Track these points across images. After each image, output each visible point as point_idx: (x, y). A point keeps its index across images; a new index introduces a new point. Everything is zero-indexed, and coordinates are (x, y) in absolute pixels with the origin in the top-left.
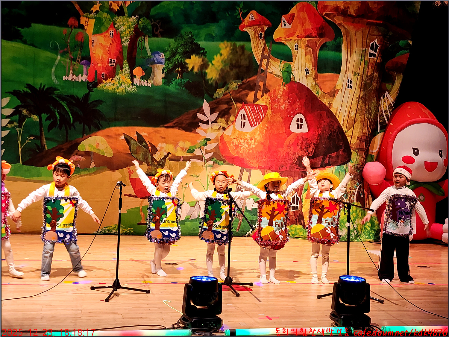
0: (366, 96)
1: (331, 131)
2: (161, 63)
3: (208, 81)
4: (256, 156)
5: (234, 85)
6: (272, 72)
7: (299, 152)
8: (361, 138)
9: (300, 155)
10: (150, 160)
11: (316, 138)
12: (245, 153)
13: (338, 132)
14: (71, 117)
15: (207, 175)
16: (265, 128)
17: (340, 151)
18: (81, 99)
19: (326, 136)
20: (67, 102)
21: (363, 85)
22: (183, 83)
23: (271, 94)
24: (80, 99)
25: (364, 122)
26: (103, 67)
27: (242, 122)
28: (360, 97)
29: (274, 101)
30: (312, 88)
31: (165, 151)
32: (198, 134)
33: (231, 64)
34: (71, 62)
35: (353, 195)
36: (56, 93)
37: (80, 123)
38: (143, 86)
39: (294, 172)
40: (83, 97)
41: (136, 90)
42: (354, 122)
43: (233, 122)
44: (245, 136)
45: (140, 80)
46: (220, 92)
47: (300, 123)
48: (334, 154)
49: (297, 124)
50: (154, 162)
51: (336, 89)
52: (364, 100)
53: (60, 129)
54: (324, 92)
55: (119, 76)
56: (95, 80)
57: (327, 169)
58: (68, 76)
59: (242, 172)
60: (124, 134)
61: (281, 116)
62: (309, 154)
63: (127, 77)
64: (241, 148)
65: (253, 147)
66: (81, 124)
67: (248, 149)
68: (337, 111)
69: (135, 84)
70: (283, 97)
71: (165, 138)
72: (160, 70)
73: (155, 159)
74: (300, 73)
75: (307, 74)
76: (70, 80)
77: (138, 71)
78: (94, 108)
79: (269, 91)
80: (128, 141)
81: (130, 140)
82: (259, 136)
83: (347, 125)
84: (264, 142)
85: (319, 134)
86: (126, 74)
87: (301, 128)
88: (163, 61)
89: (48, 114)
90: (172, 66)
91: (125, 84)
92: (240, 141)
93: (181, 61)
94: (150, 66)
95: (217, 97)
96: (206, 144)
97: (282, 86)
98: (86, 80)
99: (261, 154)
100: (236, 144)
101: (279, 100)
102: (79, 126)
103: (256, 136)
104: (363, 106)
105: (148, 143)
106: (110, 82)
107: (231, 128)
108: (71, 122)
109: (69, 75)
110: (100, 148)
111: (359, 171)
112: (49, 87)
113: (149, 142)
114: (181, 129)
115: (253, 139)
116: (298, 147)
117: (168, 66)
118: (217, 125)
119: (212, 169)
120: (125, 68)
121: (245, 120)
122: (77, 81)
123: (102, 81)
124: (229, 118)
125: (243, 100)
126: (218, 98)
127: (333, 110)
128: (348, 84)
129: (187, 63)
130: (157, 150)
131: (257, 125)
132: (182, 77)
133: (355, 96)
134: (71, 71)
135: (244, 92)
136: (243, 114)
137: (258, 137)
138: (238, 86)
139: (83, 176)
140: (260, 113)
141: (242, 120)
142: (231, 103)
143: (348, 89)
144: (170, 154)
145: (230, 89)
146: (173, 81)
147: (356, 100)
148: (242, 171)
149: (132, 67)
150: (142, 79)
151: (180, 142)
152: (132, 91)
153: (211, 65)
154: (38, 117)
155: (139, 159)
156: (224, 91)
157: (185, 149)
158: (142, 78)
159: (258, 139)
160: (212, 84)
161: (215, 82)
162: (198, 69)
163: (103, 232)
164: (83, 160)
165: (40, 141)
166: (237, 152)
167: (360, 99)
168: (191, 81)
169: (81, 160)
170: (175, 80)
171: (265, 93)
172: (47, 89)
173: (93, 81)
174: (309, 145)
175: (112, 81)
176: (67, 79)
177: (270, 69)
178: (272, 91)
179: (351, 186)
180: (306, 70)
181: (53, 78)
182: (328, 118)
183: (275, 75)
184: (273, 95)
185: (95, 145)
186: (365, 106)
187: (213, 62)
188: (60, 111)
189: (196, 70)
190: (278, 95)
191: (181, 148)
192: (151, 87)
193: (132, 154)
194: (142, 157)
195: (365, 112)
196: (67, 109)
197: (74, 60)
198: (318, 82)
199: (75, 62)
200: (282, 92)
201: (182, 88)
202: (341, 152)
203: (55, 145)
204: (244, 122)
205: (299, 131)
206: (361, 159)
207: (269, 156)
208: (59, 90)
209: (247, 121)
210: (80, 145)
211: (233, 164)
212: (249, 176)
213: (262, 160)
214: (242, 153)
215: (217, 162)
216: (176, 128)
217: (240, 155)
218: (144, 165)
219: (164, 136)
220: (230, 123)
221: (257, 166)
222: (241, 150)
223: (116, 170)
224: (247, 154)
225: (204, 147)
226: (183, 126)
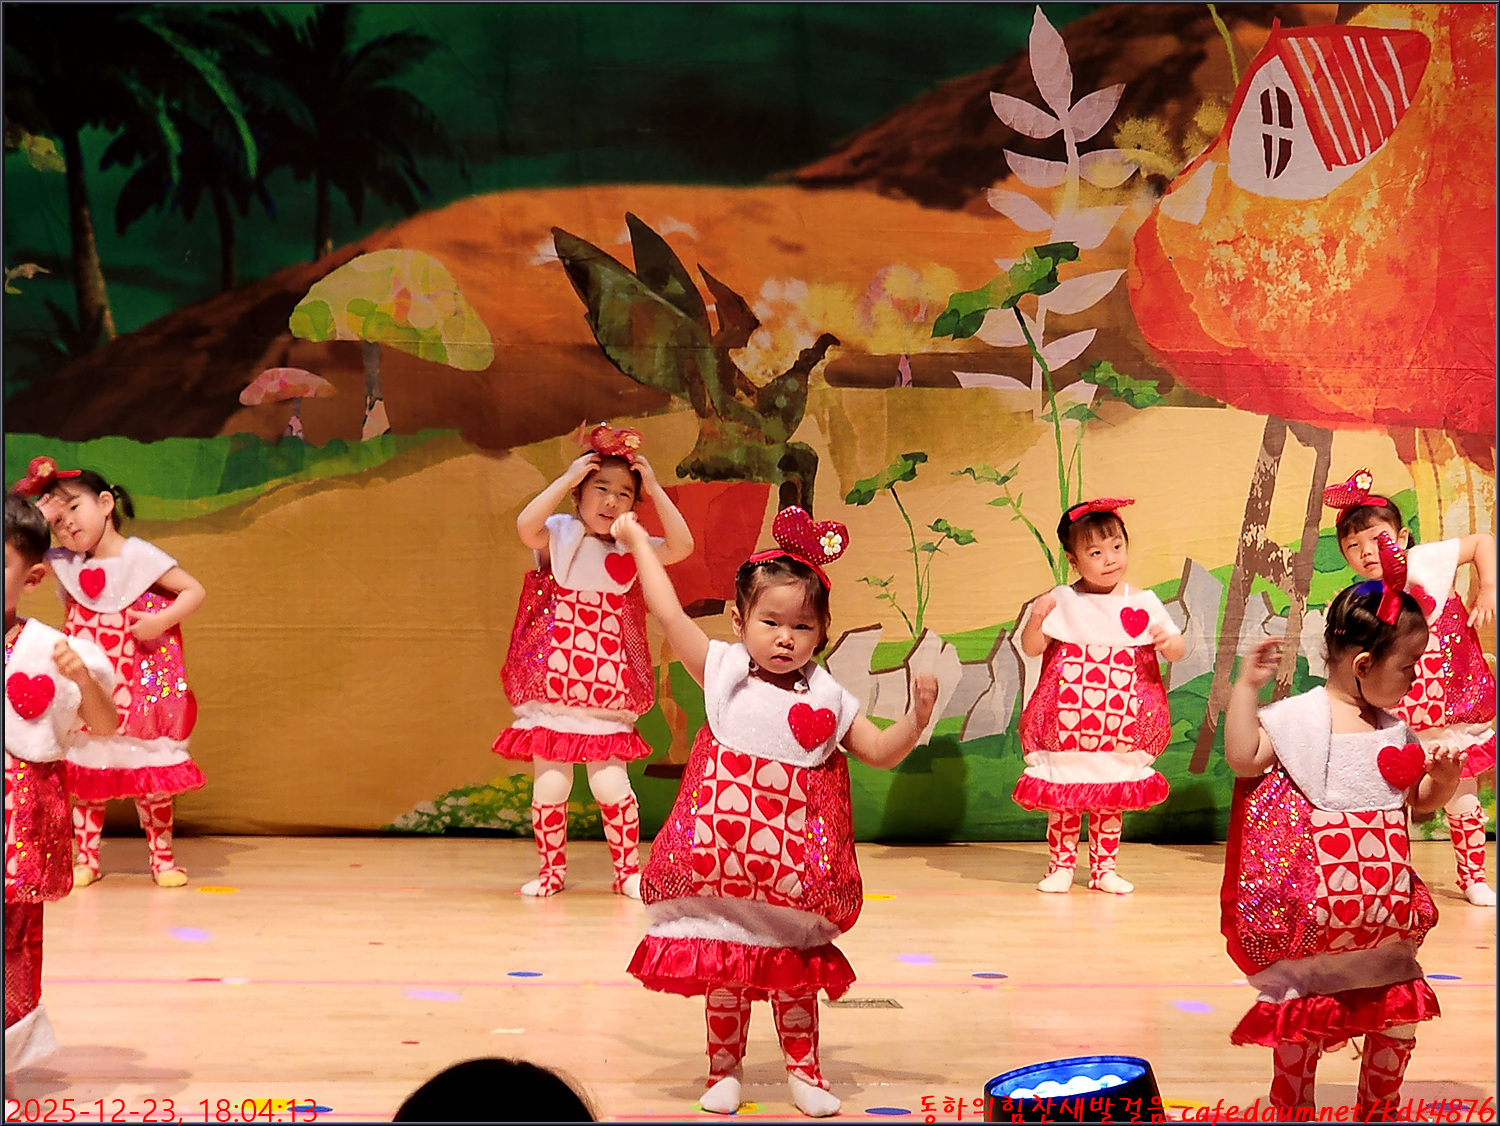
4: (1362, 348)
10: (712, 384)
12: (1293, 331)
14: (248, 139)
15: (1062, 471)
16: (1416, 172)
18: (303, 32)
20: (222, 54)
24: (300, 36)
27: (1268, 139)
31: (804, 325)
32: (1001, 223)
37: (301, 176)
40: (315, 18)
43: (1215, 142)
44: (1291, 226)
50: (739, 393)
53: (189, 216)
59: (1272, 447)
60: (554, 229)
64: (1265, 297)
65: (1341, 288)
66: (308, 178)
67: (1309, 303)
71: (796, 249)
73: (740, 372)
78: (378, 84)
80: (581, 276)
81: (591, 269)
82: (1378, 225)
84: (1409, 259)
89: (112, 128)
92: (1257, 258)
96: (1050, 281)
99: (1391, 336)
100: (1234, 276)
102: (294, 193)
103: (1358, 226)
105: (699, 281)
107: (1205, 175)
108: (246, 169)
110: (419, 319)
113: (705, 275)
114: (896, 191)
115: (1342, 245)
118: (1114, 164)
119: (1088, 434)
121: (1291, 126)
124: (1190, 120)
125: (1273, 8)
130: (755, 324)
131: (1363, 156)
136: (1278, 89)
137: (1369, 227)
139: (323, 485)
140: (1379, 81)
141: (1268, 129)
142: (1203, 27)
144: (836, 342)
148: (1276, 443)
151: (893, 269)
154: (61, 145)
155: (650, 378)
157: (921, 314)
159: (1370, 239)
163: (447, 820)
164: (321, 395)
165: (72, 289)
166: (1244, 327)
169: (311, 394)
185: (388, 304)
188: (185, 106)
191: (899, 305)
193: (603, 348)
194: (667, 365)
196: (229, 97)
203: (154, 308)
204: (1282, 141)
207: (1439, 344)
209: (1300, 134)
210: (302, 302)
211: (1219, 401)
212: (1320, 473)
213: (1399, 372)
214: (1274, 328)
215: (1121, 390)
216: (869, 189)
217: (1260, 345)
218: (680, 410)
219: (793, 239)
220: (1195, 147)
221: (1367, 410)
222: (1268, 315)
223: (511, 450)
224: (1302, 336)
225: (1040, 297)
226: (909, 170)
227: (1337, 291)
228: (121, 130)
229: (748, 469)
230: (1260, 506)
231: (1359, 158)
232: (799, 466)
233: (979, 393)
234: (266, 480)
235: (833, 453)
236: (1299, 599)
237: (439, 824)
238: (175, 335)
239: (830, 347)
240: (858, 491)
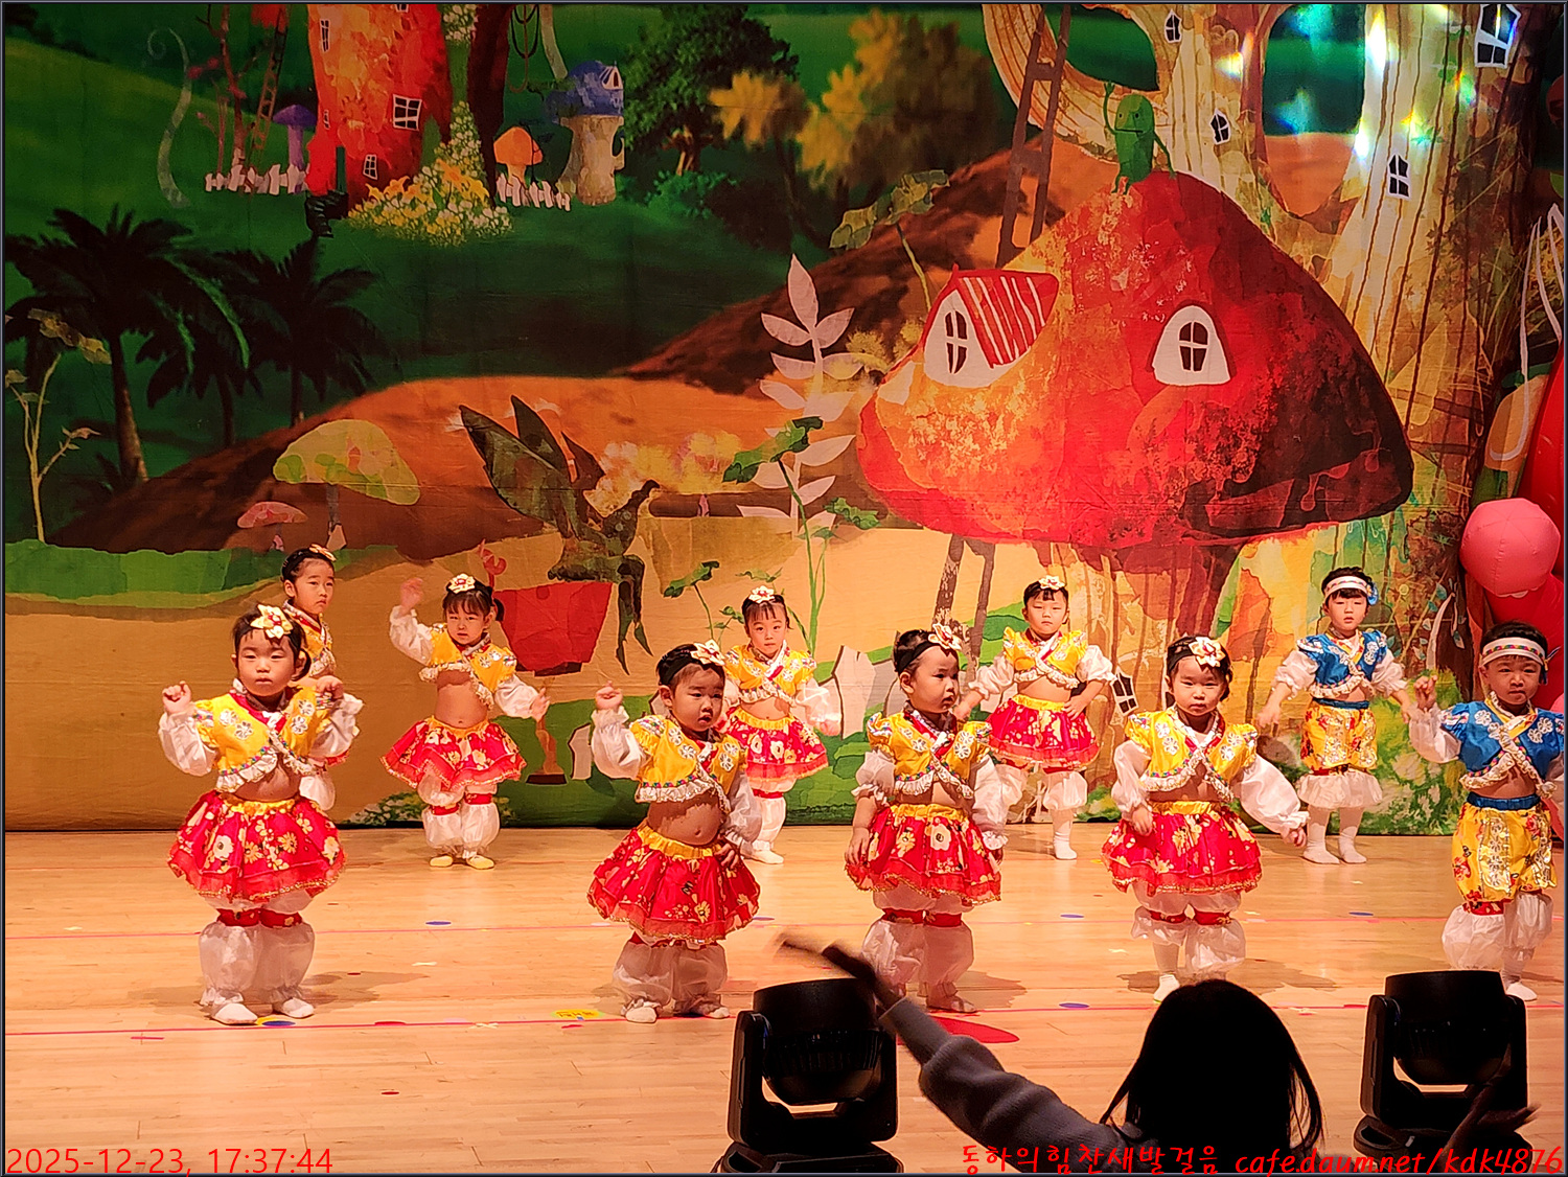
0: (1467, 226)
1: (1325, 373)
2: (608, 109)
3: (805, 177)
4: (1014, 491)
5: (914, 194)
6: (1072, 134)
7: (1191, 465)
8: (1453, 403)
9: (1199, 480)
10: (572, 515)
11: (1265, 406)
12: (968, 477)
13: (1354, 376)
14: (242, 339)
15: (811, 573)
16: (1049, 370)
17: (1366, 456)
18: (280, 266)
19: (1304, 398)
20: (223, 282)
21: (1453, 182)
22: (702, 192)
23: (1069, 228)
24: (279, 270)
25: (1462, 332)
26: (368, 131)
27: (950, 347)
28: (1445, 230)
29: (1082, 255)
30: (1242, 196)
31: (635, 474)
32: (769, 403)
33: (902, 105)
34: (238, 113)
35: (1423, 641)
36: (178, 247)
37: (281, 368)
38: (538, 205)
39: (1172, 552)
40: (290, 257)
41: (506, 223)
42: (1419, 334)
43: (913, 348)
45: (522, 180)
46: (857, 224)
47: (1193, 345)
48: (1340, 472)
49: (1181, 348)
50: (591, 521)
51: (1341, 201)
52: (1458, 242)
53: (200, 395)
54: (1292, 215)
55: (436, 167)
56: (337, 188)
57: (1310, 533)
58: (226, 173)
59: (955, 556)
60: (461, 407)
61: (1113, 316)
62: (1234, 473)
63: (467, 172)
64: (949, 454)
65: (1000, 448)
66: (285, 369)
67: (979, 458)
68: (1347, 292)
69: (503, 199)
70: (1119, 240)
71: (630, 421)
72: (604, 138)
73: (591, 507)
74: (1192, 134)
75: (1218, 139)
76: (235, 189)
77: (513, 145)
78: (336, 304)
79: (1064, 215)
80: (480, 439)
81: (487, 434)
82: (1025, 405)
83: (1393, 350)
84: (1046, 428)
85: (1275, 388)
86: (466, 160)
87: (1198, 368)
88: (618, 100)
89: (146, 334)
90: (654, 123)
91: (462, 203)
92: (944, 428)
93: (693, 99)
94: (564, 121)
95: (844, 247)
96: (804, 443)
97: (1115, 191)
98: (298, 187)
99: (1034, 480)
100: (928, 440)
101: (1103, 251)
102: (275, 380)
103: (1011, 406)
104: (1454, 269)
105: (562, 444)
106: (400, 195)
107: (908, 371)
108: (242, 362)
109: (231, 167)
110: (364, 469)
111: (1443, 540)
112: (147, 218)
113: (567, 439)
114: (697, 382)
115: (1000, 418)
116: (1188, 446)
117: (637, 123)
118: (847, 363)
119: (829, 547)
120: (459, 135)
121: (966, 338)
122: (265, 192)
123: (369, 190)
124: (898, 333)
125: (953, 257)
126: (850, 250)
127: (1332, 288)
128: (1393, 176)
129: (717, 104)
130: (603, 474)
131: (1014, 358)
132: (696, 167)
133: (1424, 227)
134: (238, 153)
135: (956, 223)
136: (957, 314)
137: (1018, 407)
138: (931, 195)
140: (1025, 307)
141: (950, 340)
142: (905, 268)
143: (1391, 199)
144: (657, 486)
145: (899, 211)
146: (661, 181)
147: (1429, 243)
148: (957, 552)
149: (488, 130)
150: (533, 180)
151: (695, 436)
152: (493, 231)
153: (816, 111)
154: (107, 344)
155: (529, 511)
156: (872, 218)
157: (715, 467)
158: (533, 173)
159: (1019, 414)
160: (822, 191)
161: (835, 182)
162: (764, 130)
163: (388, 816)
164: (296, 521)
165: (116, 445)
166: (935, 473)
167: (1443, 239)
168: (733, 182)
169: (289, 520)
170: (667, 178)
171: (1047, 223)
172: (142, 227)
173: (330, 192)
174: (1235, 436)
175: (406, 189)
176: (223, 187)
177: (1065, 121)
178: (1072, 214)
179: (1415, 603)
180: (1214, 123)
181: (165, 181)
182: (1313, 319)
183: (1082, 145)
184: (1080, 233)
185: (344, 458)
186: (1466, 267)
187: (826, 98)
188: (196, 318)
189: (754, 135)
190: (1098, 230)
191: (700, 460)
192: (568, 208)
193: (496, 490)
194: (541, 503)
195: (1466, 291)
196: (228, 312)
197: (246, 105)
198: (1268, 169)
199: (255, 113)
200: (1116, 215)
201: (696, 211)
202: (1368, 461)
203: (175, 459)
204: (960, 348)
205: (1193, 378)
206: (1454, 487)
207: (1067, 486)
208: (190, 232)
209: (972, 343)
210: (283, 456)
211: (919, 525)
212: (987, 573)
213: (1040, 505)
214: (956, 475)
215: (852, 518)
216: (679, 380)
217: (946, 486)
218: (550, 533)
219: (628, 415)
220: (901, 352)
221: (1018, 532)
222: (952, 465)
223: (433, 560)
224: (974, 480)
225: (796, 454)
226: (706, 367)
227: (998, 450)
228: (151, 335)
229: (596, 573)
230: (947, 596)
231: (1011, 359)
232: (632, 570)
233: (754, 520)
234: (257, 580)
235: (654, 562)
236: (974, 659)
237: (382, 819)
238: (192, 479)
239: (653, 489)
240: (672, 588)
